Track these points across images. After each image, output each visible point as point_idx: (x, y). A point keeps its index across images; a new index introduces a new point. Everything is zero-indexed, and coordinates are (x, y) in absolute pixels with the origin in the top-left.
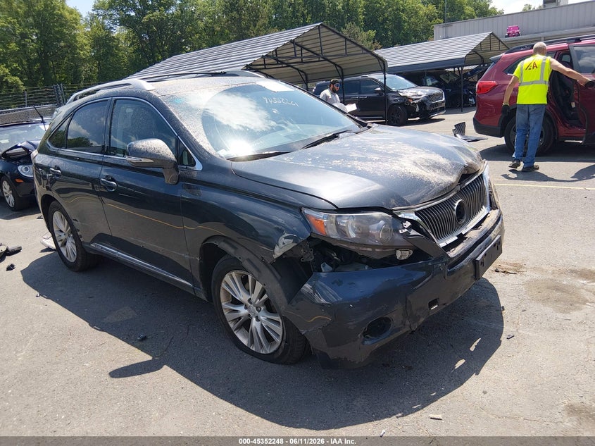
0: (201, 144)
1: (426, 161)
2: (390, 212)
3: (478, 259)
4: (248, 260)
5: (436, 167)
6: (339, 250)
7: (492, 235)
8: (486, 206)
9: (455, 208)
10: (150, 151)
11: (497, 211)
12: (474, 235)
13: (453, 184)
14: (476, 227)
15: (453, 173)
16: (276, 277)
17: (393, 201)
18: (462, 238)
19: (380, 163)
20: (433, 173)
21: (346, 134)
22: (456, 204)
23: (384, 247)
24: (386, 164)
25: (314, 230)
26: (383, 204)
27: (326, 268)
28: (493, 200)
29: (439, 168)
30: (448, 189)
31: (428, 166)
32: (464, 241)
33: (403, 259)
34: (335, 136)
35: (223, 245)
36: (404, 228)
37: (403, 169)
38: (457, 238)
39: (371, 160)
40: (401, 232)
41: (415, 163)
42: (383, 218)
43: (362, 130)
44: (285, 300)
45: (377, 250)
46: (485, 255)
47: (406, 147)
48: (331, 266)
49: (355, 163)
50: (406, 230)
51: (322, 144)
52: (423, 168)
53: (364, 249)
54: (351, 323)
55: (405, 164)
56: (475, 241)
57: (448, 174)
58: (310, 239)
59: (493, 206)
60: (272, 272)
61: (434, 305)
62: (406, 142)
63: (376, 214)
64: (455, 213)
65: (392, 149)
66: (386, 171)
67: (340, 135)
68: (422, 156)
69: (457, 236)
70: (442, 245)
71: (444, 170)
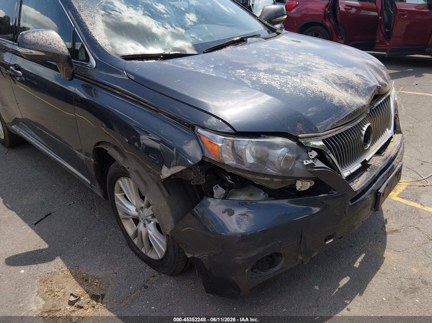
0: (97, 38)
1: (339, 78)
2: (295, 139)
3: (380, 191)
4: (136, 171)
5: (347, 85)
6: (233, 176)
7: (395, 163)
8: (390, 129)
9: (364, 133)
10: (41, 42)
11: (400, 135)
12: (378, 163)
13: (364, 106)
14: (379, 153)
15: (366, 95)
16: (163, 193)
17: (299, 126)
18: (365, 165)
19: (289, 77)
20: (345, 93)
21: (255, 39)
22: (365, 129)
23: (284, 178)
24: (295, 79)
25: (207, 154)
26: (288, 129)
27: (219, 191)
28: (397, 123)
29: (352, 87)
30: (358, 112)
31: (340, 85)
32: (368, 170)
33: (302, 189)
34: (242, 40)
35: (112, 152)
36: (309, 159)
37: (314, 87)
38: (360, 165)
39: (279, 73)
40: (305, 164)
41: (326, 80)
42: (287, 146)
43: (271, 36)
44: (171, 219)
45: (275, 180)
46: (387, 185)
47: (317, 60)
48: (224, 188)
49: (261, 74)
50: (311, 162)
51: (229, 48)
52: (335, 86)
53: (262, 178)
54: (240, 258)
55: (316, 81)
56: (378, 170)
57: (360, 95)
58: (202, 162)
59: (397, 130)
60: (161, 189)
61: (329, 239)
62: (316, 53)
63: (279, 140)
64: (362, 138)
65: (301, 61)
66: (295, 88)
67: (249, 40)
68: (334, 72)
69: (361, 163)
70: (346, 173)
71: (357, 90)
